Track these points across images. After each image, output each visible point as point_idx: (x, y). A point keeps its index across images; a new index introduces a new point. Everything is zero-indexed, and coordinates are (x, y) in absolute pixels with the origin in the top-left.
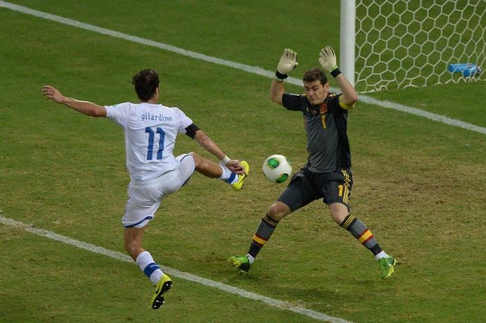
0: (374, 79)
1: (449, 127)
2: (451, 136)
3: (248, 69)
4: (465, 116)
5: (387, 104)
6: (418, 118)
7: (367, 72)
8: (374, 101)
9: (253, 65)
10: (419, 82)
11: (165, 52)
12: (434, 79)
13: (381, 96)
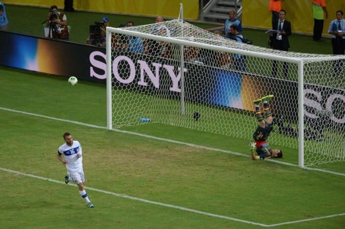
0: (119, 124)
1: (148, 138)
2: (150, 141)
3: (73, 122)
4: (153, 135)
5: (124, 132)
6: (136, 136)
7: (116, 121)
8: (119, 131)
9: (75, 121)
10: (132, 124)
11: (43, 117)
12: (137, 123)
13: (121, 129)
